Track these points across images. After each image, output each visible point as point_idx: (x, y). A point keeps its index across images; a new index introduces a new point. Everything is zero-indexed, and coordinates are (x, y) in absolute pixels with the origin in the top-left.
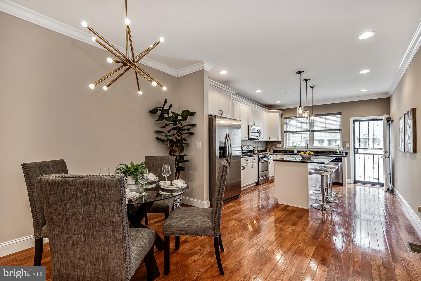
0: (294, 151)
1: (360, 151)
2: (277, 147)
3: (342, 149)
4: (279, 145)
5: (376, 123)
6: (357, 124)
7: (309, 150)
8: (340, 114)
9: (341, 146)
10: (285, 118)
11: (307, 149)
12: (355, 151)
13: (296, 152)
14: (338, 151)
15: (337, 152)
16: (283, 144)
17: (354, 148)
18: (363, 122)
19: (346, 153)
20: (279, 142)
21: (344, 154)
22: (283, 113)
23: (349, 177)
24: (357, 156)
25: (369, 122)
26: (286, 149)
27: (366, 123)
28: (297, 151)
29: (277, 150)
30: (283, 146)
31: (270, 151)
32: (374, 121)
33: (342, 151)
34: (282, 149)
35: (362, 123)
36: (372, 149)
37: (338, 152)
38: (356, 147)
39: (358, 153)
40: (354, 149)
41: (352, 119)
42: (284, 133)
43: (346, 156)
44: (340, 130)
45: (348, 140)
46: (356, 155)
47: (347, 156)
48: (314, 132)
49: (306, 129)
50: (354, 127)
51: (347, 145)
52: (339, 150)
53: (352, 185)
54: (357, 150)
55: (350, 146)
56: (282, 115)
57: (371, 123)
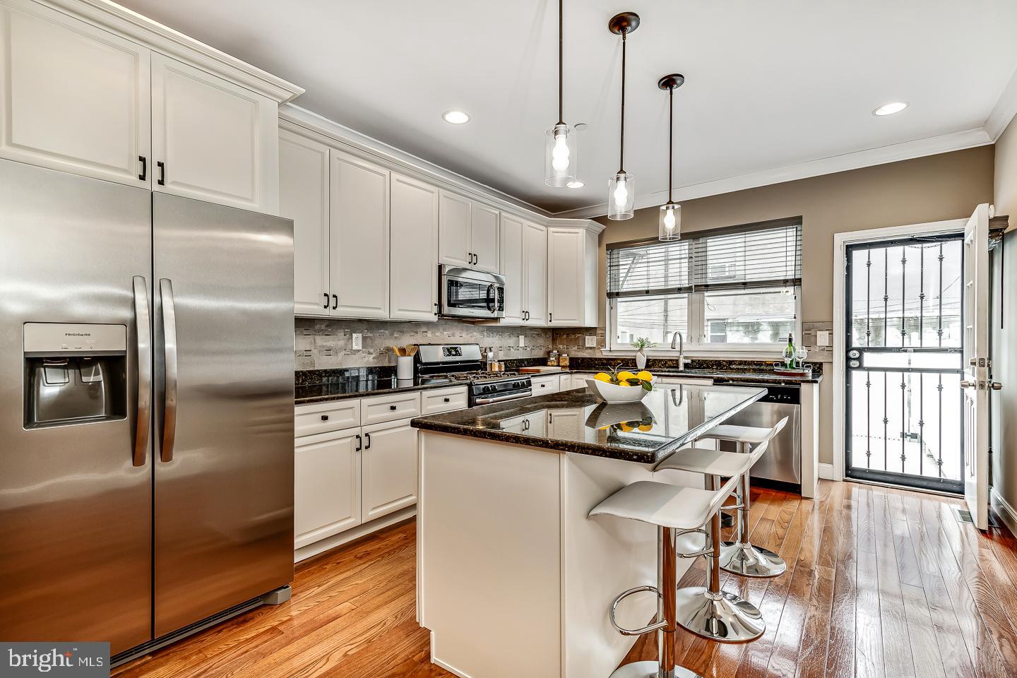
0: (635, 359)
1: (869, 359)
2: (583, 347)
3: (801, 353)
4: (590, 341)
5: (932, 250)
6: (859, 256)
7: (685, 358)
8: (797, 221)
9: (797, 341)
10: (611, 247)
11: (678, 354)
12: (852, 361)
13: (641, 363)
14: (788, 361)
15: (783, 364)
16: (603, 335)
17: (848, 348)
18: (882, 251)
19: (818, 369)
20: (590, 331)
21: (809, 372)
22: (604, 231)
23: (826, 458)
24: (858, 377)
25: (906, 247)
26: (610, 354)
27: (895, 252)
28: (648, 360)
29: (583, 359)
30: (602, 343)
31: (559, 362)
32: (925, 245)
33: (801, 361)
34: (598, 355)
35: (877, 253)
36: (915, 351)
37: (788, 363)
38: (854, 346)
39: (860, 367)
40: (847, 352)
41: (841, 239)
42: (608, 300)
43: (816, 382)
44: (796, 282)
45: (825, 318)
46: (855, 374)
47: (819, 380)
48: (706, 294)
49: (678, 282)
50: (849, 269)
51: (822, 338)
52: (789, 355)
53: (838, 490)
54: (857, 355)
55: (831, 340)
56: (601, 236)
57: (913, 251)
